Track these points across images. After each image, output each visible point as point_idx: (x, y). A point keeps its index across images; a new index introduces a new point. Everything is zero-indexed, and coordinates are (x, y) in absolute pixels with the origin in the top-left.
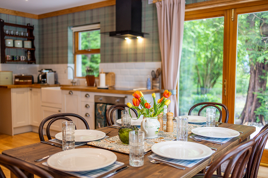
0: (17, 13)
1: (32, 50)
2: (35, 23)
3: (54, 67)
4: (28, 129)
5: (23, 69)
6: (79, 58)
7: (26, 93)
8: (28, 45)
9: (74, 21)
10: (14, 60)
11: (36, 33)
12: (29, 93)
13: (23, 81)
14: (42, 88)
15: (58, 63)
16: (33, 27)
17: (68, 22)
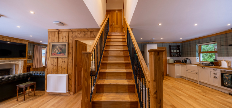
0: (174, 43)
1: (179, 53)
2: (179, 44)
3: (189, 58)
4: (180, 77)
5: (176, 58)
6: (201, 55)
7: (179, 66)
8: (178, 51)
9: (199, 42)
10: (174, 56)
11: (180, 47)
12: (180, 66)
13: (177, 62)
14: (187, 65)
15: (191, 56)
16: (179, 46)
17: (196, 43)
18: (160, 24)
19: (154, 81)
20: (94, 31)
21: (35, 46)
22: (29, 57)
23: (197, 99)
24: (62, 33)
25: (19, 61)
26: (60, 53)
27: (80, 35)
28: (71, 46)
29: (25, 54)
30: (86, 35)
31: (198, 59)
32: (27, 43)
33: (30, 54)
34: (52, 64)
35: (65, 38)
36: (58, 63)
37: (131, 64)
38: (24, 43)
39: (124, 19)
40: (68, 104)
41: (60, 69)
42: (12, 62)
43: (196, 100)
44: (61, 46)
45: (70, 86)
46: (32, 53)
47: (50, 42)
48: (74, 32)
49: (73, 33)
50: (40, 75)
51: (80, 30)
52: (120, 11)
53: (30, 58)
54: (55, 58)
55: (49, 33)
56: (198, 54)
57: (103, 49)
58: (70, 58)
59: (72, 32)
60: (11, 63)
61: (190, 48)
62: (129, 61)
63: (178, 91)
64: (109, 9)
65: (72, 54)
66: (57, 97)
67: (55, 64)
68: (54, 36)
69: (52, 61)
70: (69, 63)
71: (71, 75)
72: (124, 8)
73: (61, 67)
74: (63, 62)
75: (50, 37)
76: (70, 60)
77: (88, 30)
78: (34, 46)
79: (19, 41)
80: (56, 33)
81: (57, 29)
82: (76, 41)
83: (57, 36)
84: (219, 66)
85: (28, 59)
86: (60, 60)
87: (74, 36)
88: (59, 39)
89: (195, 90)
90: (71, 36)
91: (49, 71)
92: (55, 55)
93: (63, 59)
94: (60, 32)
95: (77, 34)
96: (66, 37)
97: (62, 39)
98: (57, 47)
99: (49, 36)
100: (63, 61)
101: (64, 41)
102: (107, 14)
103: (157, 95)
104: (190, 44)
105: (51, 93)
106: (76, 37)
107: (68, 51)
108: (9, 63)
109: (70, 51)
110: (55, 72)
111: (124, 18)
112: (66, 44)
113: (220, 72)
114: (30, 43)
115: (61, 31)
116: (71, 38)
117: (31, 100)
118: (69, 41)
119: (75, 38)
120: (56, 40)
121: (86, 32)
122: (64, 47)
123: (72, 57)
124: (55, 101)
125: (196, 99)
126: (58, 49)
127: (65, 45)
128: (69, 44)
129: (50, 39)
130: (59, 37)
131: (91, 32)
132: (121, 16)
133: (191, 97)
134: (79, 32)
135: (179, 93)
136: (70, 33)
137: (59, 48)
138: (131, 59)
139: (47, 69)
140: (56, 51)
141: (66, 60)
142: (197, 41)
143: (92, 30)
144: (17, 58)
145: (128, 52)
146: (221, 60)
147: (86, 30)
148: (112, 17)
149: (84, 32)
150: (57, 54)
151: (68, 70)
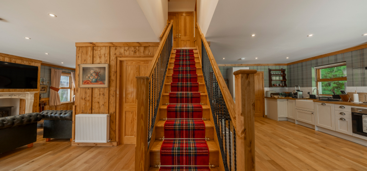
0: (276, 65)
2: (285, 67)
3: (301, 89)
4: (286, 119)
6: (320, 83)
9: (317, 63)
10: (276, 87)
11: (286, 72)
12: (286, 101)
14: (296, 100)
16: (285, 70)
17: (311, 64)
18: (253, 35)
19: (241, 114)
20: (150, 46)
21: (53, 70)
22: (43, 88)
23: (312, 152)
24: (99, 49)
25: (25, 94)
26: (96, 81)
27: (128, 52)
28: (113, 70)
29: (37, 84)
30: (137, 53)
31: (315, 91)
32: (39, 65)
33: (44, 83)
34: (84, 97)
35: (103, 57)
36: (94, 96)
37: (208, 96)
38: (33, 64)
39: (197, 28)
40: (110, 159)
41: (95, 105)
42: (15, 95)
43: (311, 154)
44: (98, 70)
45: (113, 133)
46: (47, 82)
47: (79, 63)
48: (118, 48)
49: (116, 49)
50: (61, 117)
51: (128, 45)
52: (190, 14)
53: (44, 90)
54: (88, 88)
55: (78, 49)
56: (315, 82)
57: (165, 74)
58: (113, 89)
59: (114, 48)
60: (13, 97)
61: (302, 73)
62: (204, 93)
63: (281, 140)
64: (173, 10)
65: (115, 82)
66: (92, 149)
67: (88, 98)
68: (87, 53)
69: (84, 94)
70: (110, 96)
71: (114, 114)
72: (196, 10)
73: (99, 102)
74: (101, 95)
75: (80, 55)
76: (112, 92)
77: (140, 44)
78: (50, 70)
79: (25, 62)
80: (90, 49)
81: (91, 43)
82: (121, 62)
83: (90, 53)
84: (350, 102)
85: (41, 91)
86: (96, 92)
87: (118, 54)
88: (94, 58)
89: (310, 139)
90: (114, 54)
91: (78, 109)
92: (88, 83)
93: (102, 90)
94: (95, 48)
95: (122, 50)
96: (106, 55)
97: (99, 59)
98: (92, 71)
99: (77, 53)
100: (101, 93)
101: (103, 61)
102: (169, 19)
103: (245, 134)
104: (302, 66)
105: (82, 143)
106: (121, 55)
107: (110, 77)
108: (10, 97)
109: (113, 78)
110: (89, 111)
111: (196, 25)
112: (106, 66)
113: (350, 111)
114: (44, 64)
115: (97, 45)
116: (113, 57)
117: (50, 154)
118: (111, 62)
119: (119, 57)
120: (89, 59)
121: (137, 48)
122: (102, 71)
123: (116, 87)
124: (88, 155)
125: (309, 152)
126: (93, 74)
127: (104, 68)
128: (110, 66)
129: (80, 58)
130: (94, 56)
131: (145, 47)
132: (192, 21)
133: (302, 149)
134: (126, 48)
135: (283, 143)
136: (111, 49)
137: (95, 72)
138: (208, 89)
139: (76, 106)
140: (89, 78)
141: (106, 91)
142: (314, 62)
143: (147, 45)
144: (23, 90)
145: (203, 79)
146: (352, 92)
147: (138, 45)
148: (178, 24)
149: (135, 47)
150: (91, 82)
151: (110, 107)
